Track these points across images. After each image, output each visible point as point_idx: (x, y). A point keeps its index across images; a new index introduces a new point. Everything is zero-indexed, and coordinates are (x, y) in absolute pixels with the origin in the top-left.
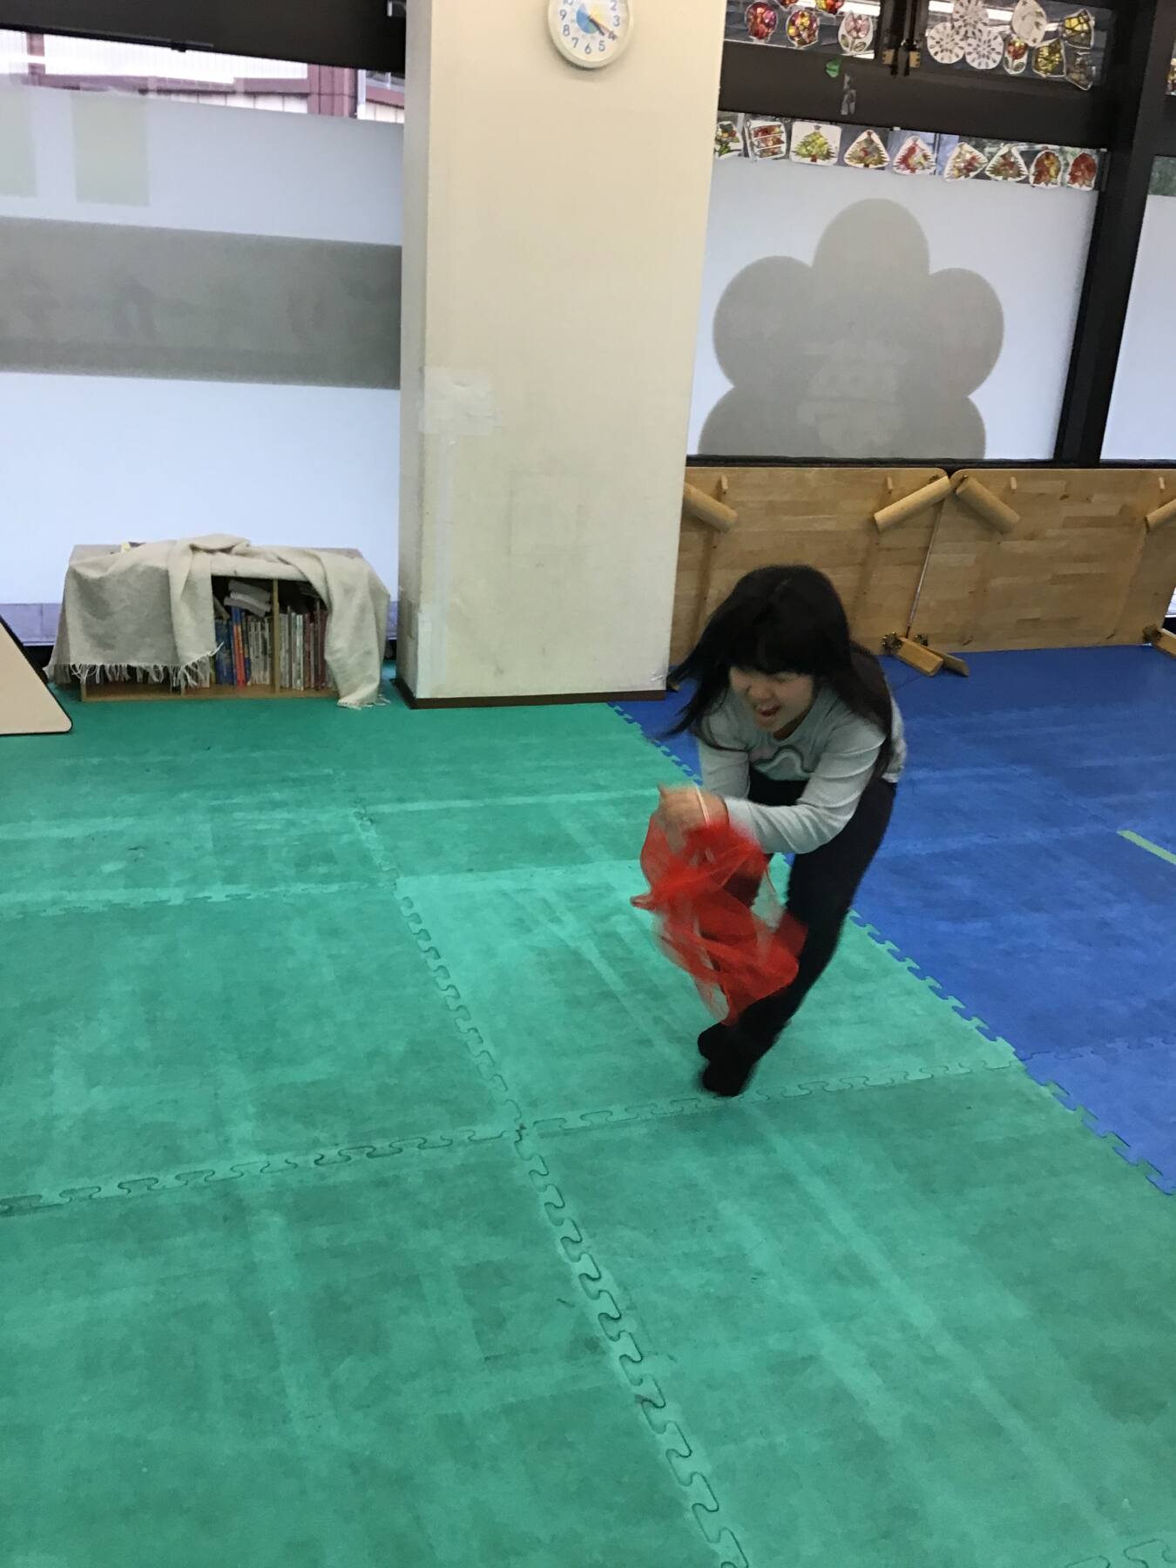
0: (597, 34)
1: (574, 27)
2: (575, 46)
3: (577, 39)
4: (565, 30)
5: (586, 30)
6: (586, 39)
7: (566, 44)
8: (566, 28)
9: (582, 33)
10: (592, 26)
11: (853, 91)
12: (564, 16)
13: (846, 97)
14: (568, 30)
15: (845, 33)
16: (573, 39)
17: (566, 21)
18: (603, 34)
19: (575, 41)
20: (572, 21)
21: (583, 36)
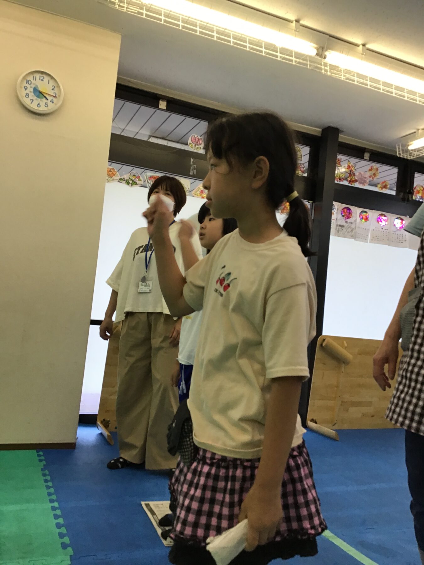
0: (44, 99)
1: (32, 95)
2: (31, 103)
3: (33, 100)
4: (26, 95)
5: (38, 97)
6: (37, 101)
7: (27, 102)
8: (27, 95)
9: (36, 97)
10: (41, 95)
11: (195, 166)
12: (26, 89)
13: (192, 168)
14: (28, 95)
15: (191, 142)
16: (31, 100)
17: (27, 91)
18: (47, 99)
19: (32, 101)
20: (30, 92)
21: (36, 99)
